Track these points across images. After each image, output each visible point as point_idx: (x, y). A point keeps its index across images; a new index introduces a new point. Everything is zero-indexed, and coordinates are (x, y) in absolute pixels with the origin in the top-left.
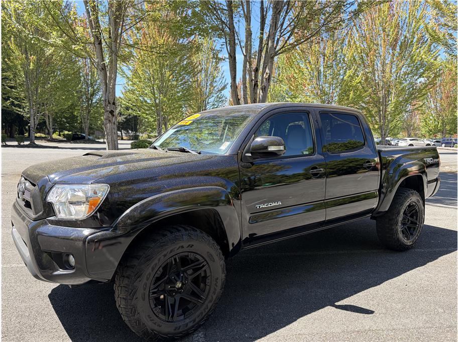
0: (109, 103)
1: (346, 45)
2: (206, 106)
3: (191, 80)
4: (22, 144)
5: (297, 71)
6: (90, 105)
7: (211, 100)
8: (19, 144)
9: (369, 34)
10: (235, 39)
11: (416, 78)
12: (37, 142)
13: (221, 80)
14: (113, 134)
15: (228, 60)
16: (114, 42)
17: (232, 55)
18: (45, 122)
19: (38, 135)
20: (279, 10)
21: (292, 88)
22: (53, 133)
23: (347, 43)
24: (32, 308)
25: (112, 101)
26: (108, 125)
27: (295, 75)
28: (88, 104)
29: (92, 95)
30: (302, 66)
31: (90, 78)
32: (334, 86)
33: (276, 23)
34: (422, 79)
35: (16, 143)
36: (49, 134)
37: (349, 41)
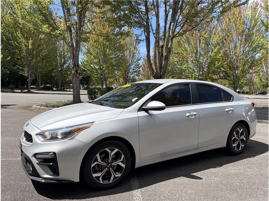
0: (75, 66)
1: (213, 34)
2: (129, 70)
3: (121, 55)
4: (23, 91)
5: (184, 50)
6: (62, 70)
7: (132, 67)
8: (22, 91)
9: (227, 27)
10: (149, 29)
11: (256, 54)
12: (32, 91)
13: (138, 55)
14: (77, 84)
15: (145, 41)
16: (79, 30)
17: (148, 38)
18: (36, 79)
19: (32, 86)
20: (176, 11)
21: (181, 59)
22: (41, 85)
23: (213, 33)
24: (30, 186)
25: (77, 65)
26: (74, 79)
27: (182, 52)
28: (61, 69)
29: (64, 64)
30: (187, 46)
31: (62, 54)
32: (206, 58)
33: (174, 19)
34: (259, 54)
35: (20, 91)
36: (38, 86)
37: (215, 32)
